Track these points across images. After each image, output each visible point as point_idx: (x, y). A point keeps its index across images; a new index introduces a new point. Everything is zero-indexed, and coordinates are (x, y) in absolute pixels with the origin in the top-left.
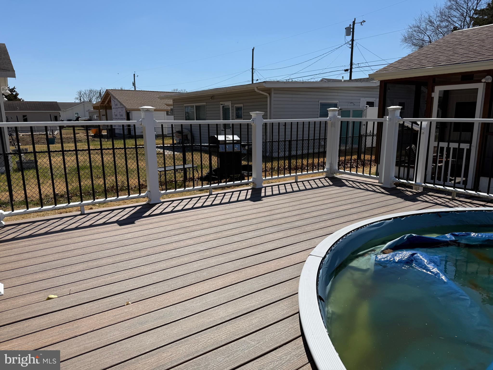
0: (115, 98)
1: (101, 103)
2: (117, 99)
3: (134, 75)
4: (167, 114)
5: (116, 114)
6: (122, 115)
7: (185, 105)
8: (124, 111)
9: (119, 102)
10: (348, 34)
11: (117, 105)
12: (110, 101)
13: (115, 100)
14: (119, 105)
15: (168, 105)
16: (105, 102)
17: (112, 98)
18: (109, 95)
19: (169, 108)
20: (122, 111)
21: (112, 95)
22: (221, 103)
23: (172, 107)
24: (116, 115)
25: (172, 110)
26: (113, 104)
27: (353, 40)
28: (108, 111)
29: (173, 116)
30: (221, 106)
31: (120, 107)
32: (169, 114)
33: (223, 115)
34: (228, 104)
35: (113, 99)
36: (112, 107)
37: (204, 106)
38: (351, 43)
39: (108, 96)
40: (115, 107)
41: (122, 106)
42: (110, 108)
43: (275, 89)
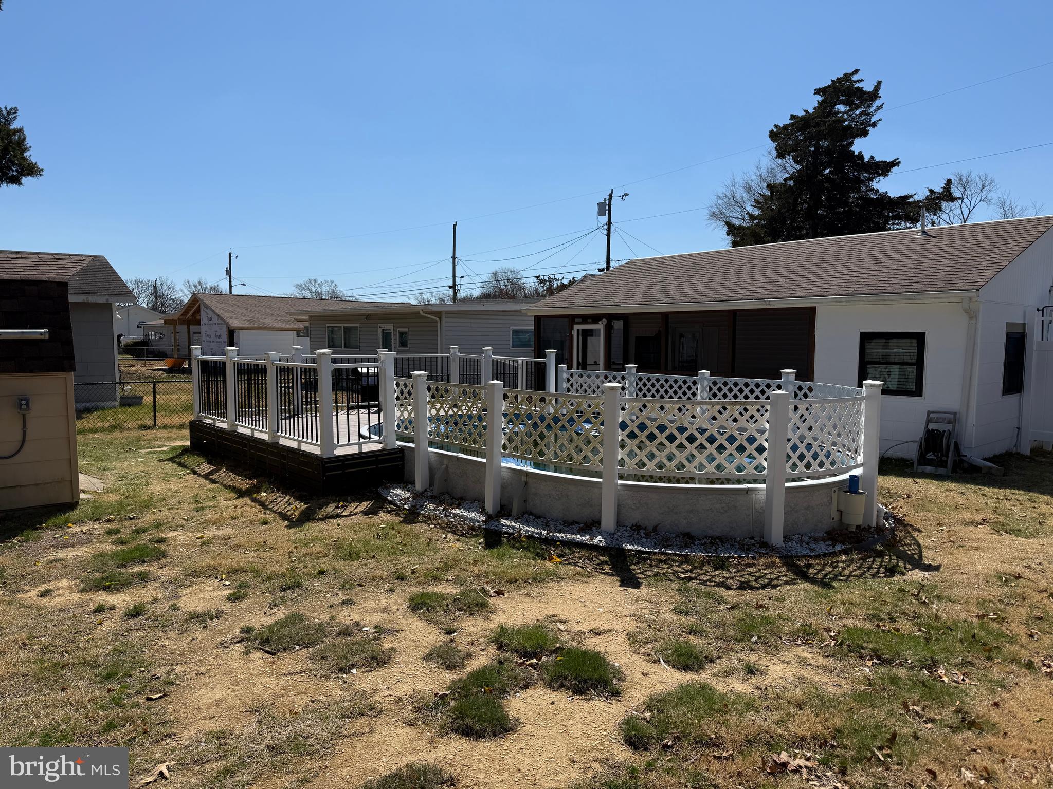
0: (208, 307)
1: (182, 315)
2: (213, 311)
3: (230, 254)
4: (298, 335)
5: (208, 333)
6: (220, 337)
7: (328, 325)
8: (225, 329)
9: (218, 315)
10: (601, 213)
11: (211, 319)
12: (198, 311)
13: (209, 312)
14: (215, 320)
15: (299, 321)
16: (188, 313)
17: (202, 307)
18: (198, 301)
19: (301, 326)
20: (221, 329)
21: (204, 303)
22: (380, 325)
23: (307, 324)
24: (209, 336)
25: (306, 328)
26: (203, 316)
27: (609, 223)
28: (193, 328)
29: (308, 339)
30: (380, 330)
31: (217, 322)
32: (301, 334)
33: (383, 342)
34: (390, 327)
35: (205, 309)
36: (202, 323)
37: (356, 328)
38: (606, 227)
39: (195, 304)
40: (206, 322)
41: (221, 322)
42: (198, 322)
43: (447, 312)
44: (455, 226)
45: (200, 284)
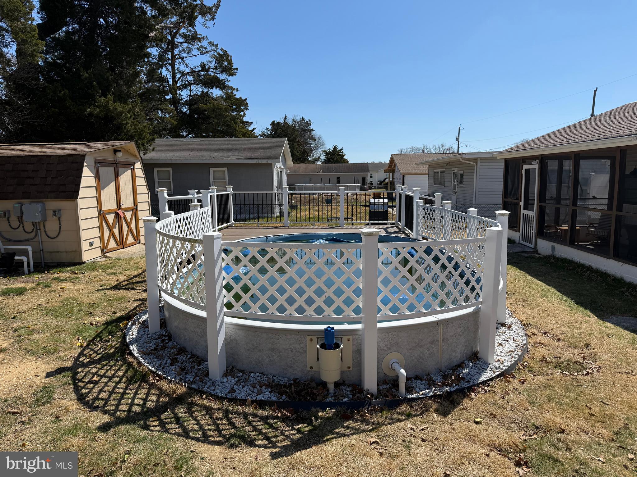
3: (459, 128)
5: (397, 177)
6: (400, 179)
7: (435, 170)
8: (401, 175)
9: (398, 166)
22: (453, 169)
26: (396, 168)
30: (453, 173)
33: (453, 180)
34: (456, 170)
40: (397, 171)
43: (481, 159)
44: (595, 91)
45: (442, 146)
